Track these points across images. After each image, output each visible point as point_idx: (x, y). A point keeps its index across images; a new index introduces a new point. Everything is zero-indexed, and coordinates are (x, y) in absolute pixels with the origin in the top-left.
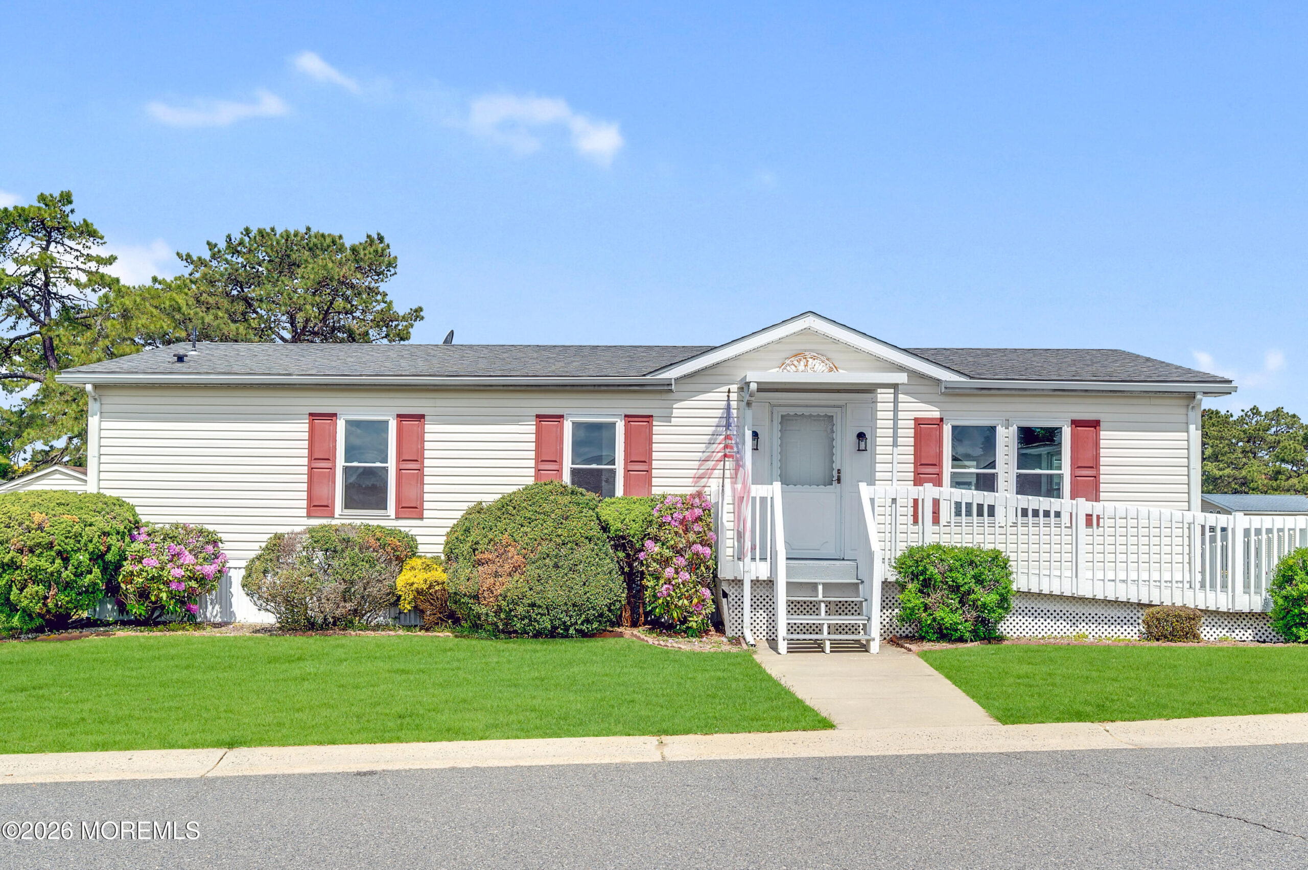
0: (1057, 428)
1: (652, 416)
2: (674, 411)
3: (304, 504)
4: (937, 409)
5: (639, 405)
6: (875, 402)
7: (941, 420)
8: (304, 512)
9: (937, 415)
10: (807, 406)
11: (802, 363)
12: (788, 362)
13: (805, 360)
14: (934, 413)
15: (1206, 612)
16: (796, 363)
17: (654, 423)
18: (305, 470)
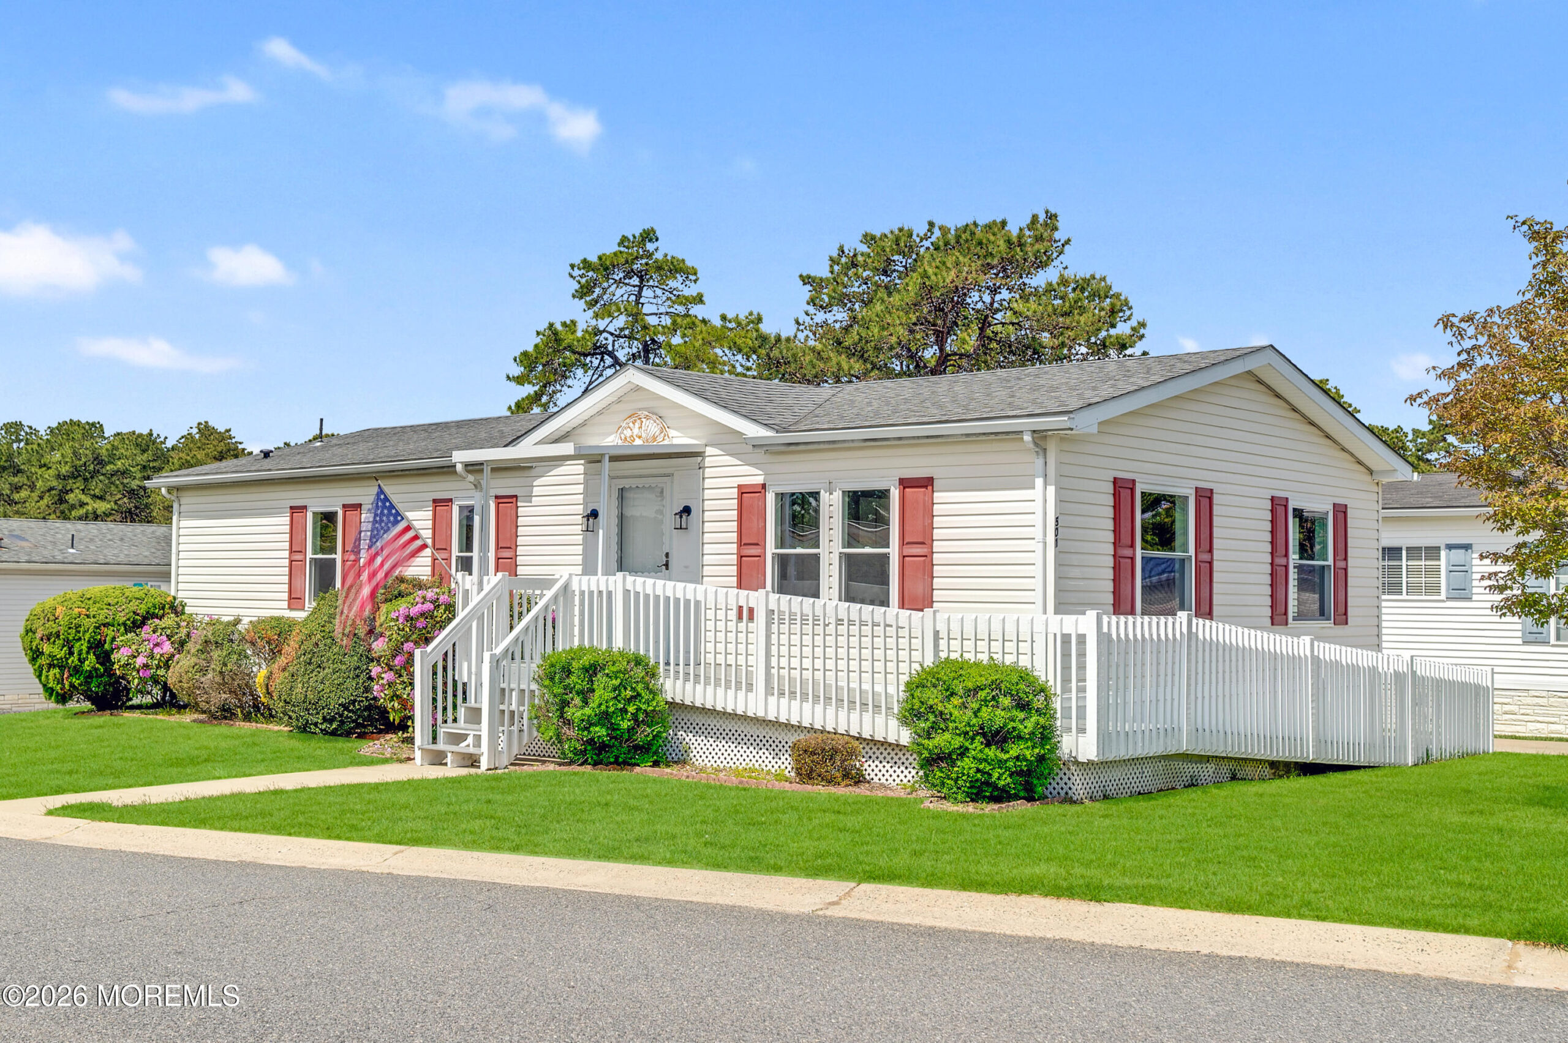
0: (886, 490)
1: (516, 496)
2: (535, 489)
3: (286, 596)
4: (761, 473)
5: (504, 485)
6: (701, 467)
7: (764, 486)
8: (285, 604)
9: (760, 480)
10: (641, 477)
11: (637, 425)
12: (624, 425)
13: (639, 421)
14: (757, 478)
15: (872, 742)
16: (631, 425)
17: (519, 504)
18: (286, 562)
